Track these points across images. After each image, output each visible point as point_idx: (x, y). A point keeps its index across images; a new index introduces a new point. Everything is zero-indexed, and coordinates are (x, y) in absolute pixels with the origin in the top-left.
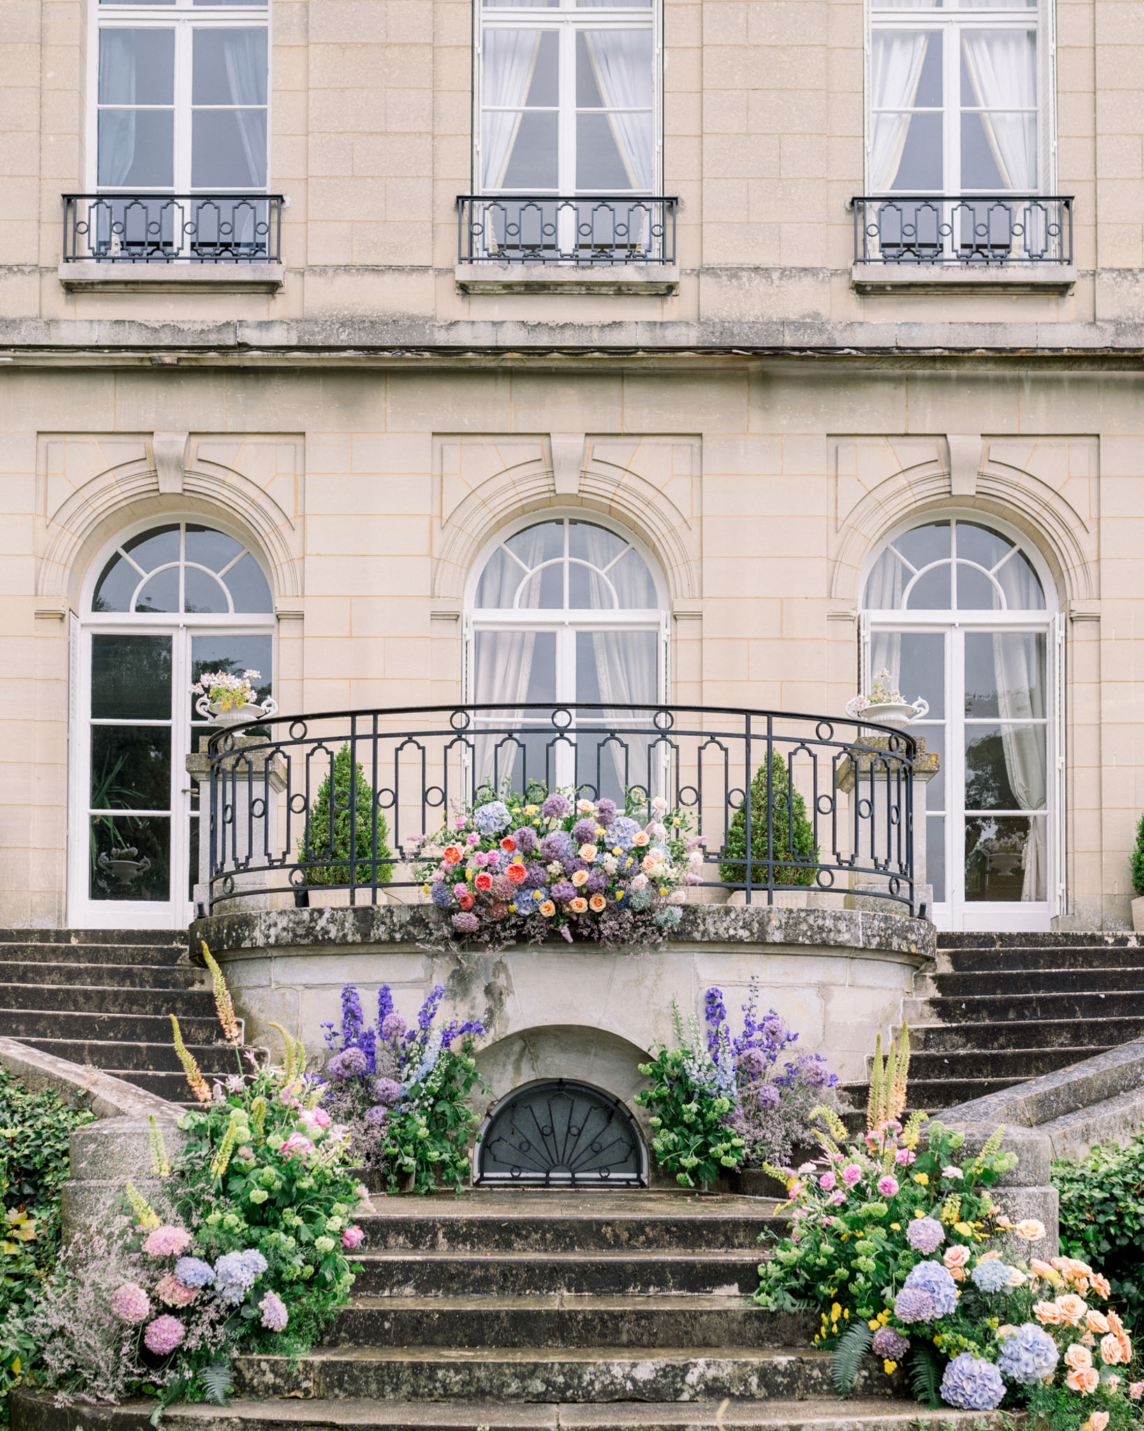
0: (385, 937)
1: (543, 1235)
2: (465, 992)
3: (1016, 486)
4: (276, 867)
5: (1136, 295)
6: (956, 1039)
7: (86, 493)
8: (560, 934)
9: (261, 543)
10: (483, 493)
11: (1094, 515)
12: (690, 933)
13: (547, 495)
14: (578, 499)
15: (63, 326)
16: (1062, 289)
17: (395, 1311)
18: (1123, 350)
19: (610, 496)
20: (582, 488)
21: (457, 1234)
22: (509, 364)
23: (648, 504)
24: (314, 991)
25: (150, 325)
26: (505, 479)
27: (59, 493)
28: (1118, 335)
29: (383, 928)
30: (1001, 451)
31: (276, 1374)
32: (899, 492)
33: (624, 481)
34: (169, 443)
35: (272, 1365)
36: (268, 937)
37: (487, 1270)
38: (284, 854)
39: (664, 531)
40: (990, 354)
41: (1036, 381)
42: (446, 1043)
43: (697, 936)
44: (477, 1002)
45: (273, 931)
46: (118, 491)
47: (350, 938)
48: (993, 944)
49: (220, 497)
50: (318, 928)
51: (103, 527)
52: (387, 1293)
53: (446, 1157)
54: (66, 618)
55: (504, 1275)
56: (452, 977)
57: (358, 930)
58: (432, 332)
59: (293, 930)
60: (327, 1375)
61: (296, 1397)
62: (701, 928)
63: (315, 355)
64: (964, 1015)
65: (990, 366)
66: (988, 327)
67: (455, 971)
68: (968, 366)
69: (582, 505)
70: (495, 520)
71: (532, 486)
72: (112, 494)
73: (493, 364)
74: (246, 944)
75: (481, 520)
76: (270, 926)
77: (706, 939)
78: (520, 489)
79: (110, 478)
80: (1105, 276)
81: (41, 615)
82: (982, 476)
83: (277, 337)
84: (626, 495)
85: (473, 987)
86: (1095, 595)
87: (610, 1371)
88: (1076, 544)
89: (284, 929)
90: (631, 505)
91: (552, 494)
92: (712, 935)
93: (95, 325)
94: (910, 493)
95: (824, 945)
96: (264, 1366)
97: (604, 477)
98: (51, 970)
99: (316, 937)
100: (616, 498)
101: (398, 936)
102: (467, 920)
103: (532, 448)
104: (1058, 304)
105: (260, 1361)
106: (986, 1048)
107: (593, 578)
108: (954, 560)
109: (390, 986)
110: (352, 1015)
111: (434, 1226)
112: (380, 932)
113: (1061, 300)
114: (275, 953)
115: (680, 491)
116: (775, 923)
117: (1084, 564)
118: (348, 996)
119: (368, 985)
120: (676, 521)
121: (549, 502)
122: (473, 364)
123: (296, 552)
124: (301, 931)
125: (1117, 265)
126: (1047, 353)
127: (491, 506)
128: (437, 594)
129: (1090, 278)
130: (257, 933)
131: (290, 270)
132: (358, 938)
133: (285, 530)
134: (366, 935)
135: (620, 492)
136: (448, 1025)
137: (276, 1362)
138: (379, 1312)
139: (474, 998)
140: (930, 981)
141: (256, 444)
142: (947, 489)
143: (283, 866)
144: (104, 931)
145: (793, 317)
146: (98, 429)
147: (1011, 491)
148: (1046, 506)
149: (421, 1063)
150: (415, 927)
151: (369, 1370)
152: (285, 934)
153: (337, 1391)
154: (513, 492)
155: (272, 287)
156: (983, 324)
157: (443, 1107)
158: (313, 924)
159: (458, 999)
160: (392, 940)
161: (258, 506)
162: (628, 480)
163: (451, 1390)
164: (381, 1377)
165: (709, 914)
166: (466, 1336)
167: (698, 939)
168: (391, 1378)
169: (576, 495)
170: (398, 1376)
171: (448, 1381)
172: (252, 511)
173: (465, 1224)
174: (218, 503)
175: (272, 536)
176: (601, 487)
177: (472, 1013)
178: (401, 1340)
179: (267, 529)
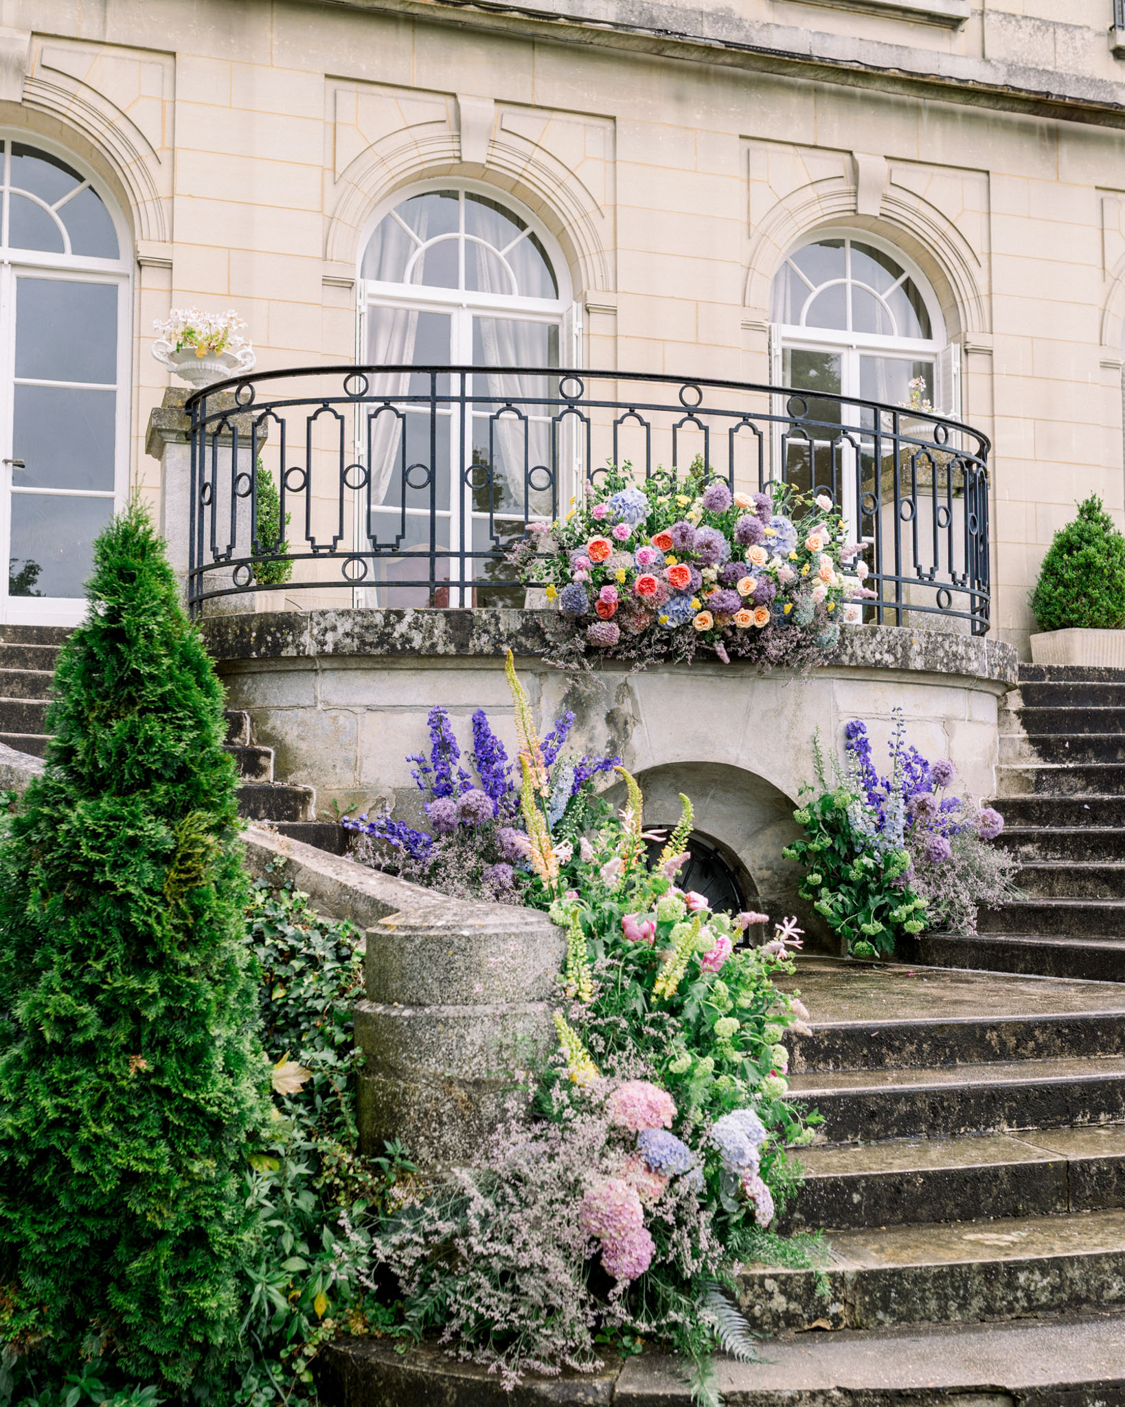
0: (488, 649)
1: (920, 1046)
2: (582, 720)
3: (916, 213)
4: (324, 556)
5: (1019, 40)
6: (1074, 781)
8: (715, 652)
9: (119, 174)
11: (986, 250)
13: (451, 161)
14: (482, 171)
16: (953, 23)
17: (866, 1177)
18: (1020, 90)
19: (520, 171)
20: (489, 158)
21: (817, 1049)
23: (561, 185)
28: (1010, 76)
29: (485, 638)
30: (903, 175)
31: (790, 1297)
32: (809, 204)
33: (535, 156)
34: (9, 40)
35: (783, 1283)
36: (323, 643)
37: (914, 1103)
38: (336, 539)
39: (577, 216)
40: (903, 75)
41: (933, 111)
43: (845, 659)
44: (596, 732)
45: (330, 637)
47: (440, 649)
48: (1042, 677)
49: (70, 114)
50: (396, 635)
55: (933, 1109)
56: (565, 700)
57: (451, 639)
59: (360, 637)
60: (866, 1292)
61: (819, 1329)
62: (849, 651)
64: (1068, 755)
65: (898, 88)
66: (894, 49)
67: (568, 694)
68: (878, 85)
69: (482, 178)
71: (436, 149)
73: (398, 7)
74: (290, 651)
75: (379, 179)
76: (326, 630)
77: (853, 664)
78: (423, 150)
80: (992, 17)
82: (886, 198)
84: (535, 172)
85: (592, 714)
86: (988, 330)
88: (970, 276)
89: (347, 635)
90: (541, 183)
91: (457, 161)
92: (860, 659)
94: (818, 207)
95: (958, 675)
96: (770, 1284)
97: (514, 149)
99: (393, 646)
100: (526, 174)
101: (506, 649)
102: (604, 631)
103: (435, 108)
104: (950, 38)
105: (762, 1278)
106: (1110, 791)
108: (849, 281)
109: (484, 710)
110: (444, 746)
112: (482, 643)
113: (953, 34)
114: (326, 665)
115: (594, 175)
116: (916, 647)
117: (978, 297)
118: (437, 721)
119: (459, 709)
120: (589, 207)
121: (448, 170)
122: (377, 4)
123: (163, 190)
124: (370, 638)
125: (1002, 9)
126: (954, 83)
127: (391, 164)
128: (329, 257)
129: (978, 18)
130: (306, 638)
132: (452, 649)
133: (150, 161)
134: (462, 646)
135: (530, 168)
136: (578, 761)
137: (789, 1277)
138: (845, 1179)
139: (593, 728)
140: (1014, 716)
141: (116, 58)
142: (853, 207)
143: (333, 555)
144: (39, 629)
145: (706, 9)
147: (911, 217)
148: (943, 236)
150: (527, 638)
151: (926, 1280)
152: (348, 640)
153: (880, 1315)
154: (415, 153)
156: (891, 46)
158: (388, 630)
160: (498, 654)
161: (118, 130)
162: (538, 155)
163: (1038, 1300)
164: (943, 1289)
165: (856, 634)
166: (957, 1205)
167: (847, 663)
168: (956, 1289)
169: (483, 166)
170: (965, 1285)
171: (1032, 1288)
172: (108, 135)
173: (827, 1036)
174: (65, 121)
175: (134, 167)
176: (510, 160)
177: (590, 745)
178: (875, 1216)
179: (129, 159)
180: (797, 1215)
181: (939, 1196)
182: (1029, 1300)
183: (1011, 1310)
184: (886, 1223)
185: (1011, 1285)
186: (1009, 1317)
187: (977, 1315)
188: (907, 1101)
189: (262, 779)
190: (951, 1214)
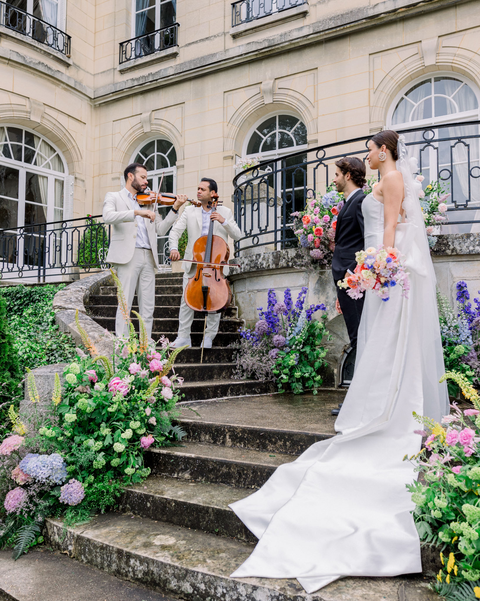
0: (285, 265)
1: (285, 443)
7: (239, 111)
9: (302, 115)
10: (391, 74)
12: (444, 250)
13: (421, 68)
14: (436, 67)
15: (230, 50)
17: (153, 497)
19: (451, 61)
20: (437, 61)
21: (236, 437)
22: (401, 15)
23: (470, 60)
24: (261, 293)
25: (259, 41)
26: (402, 65)
27: (231, 112)
29: (284, 260)
31: (59, 537)
33: (458, 53)
34: (268, 84)
35: (58, 530)
36: (241, 269)
37: (230, 469)
38: (251, 230)
42: (309, 317)
43: (449, 252)
44: (329, 295)
46: (250, 107)
47: (271, 267)
49: (286, 101)
50: (259, 263)
51: (246, 122)
52: (176, 476)
53: (307, 375)
54: (234, 158)
55: (239, 473)
56: (317, 282)
57: (274, 263)
58: (367, 12)
59: (250, 265)
60: (79, 545)
61: (66, 554)
62: (451, 247)
63: (318, 34)
67: (318, 280)
69: (439, 70)
70: (397, 85)
71: (414, 65)
72: (248, 109)
73: (393, 17)
75: (391, 85)
77: (454, 253)
78: (408, 68)
79: (248, 103)
81: (225, 158)
83: (305, 32)
84: (458, 59)
85: (328, 287)
87: (237, 589)
89: (247, 265)
90: (461, 63)
91: (424, 67)
92: (458, 251)
93: (241, 47)
96: (55, 529)
97: (447, 53)
98: (167, 288)
99: (258, 267)
100: (454, 61)
101: (290, 264)
102: (318, 253)
103: (412, 50)
105: (54, 525)
107: (448, 102)
109: (290, 289)
110: (271, 303)
111: (224, 430)
112: (283, 263)
118: (271, 294)
119: (280, 289)
121: (423, 72)
122: (385, 20)
123: (315, 116)
124: (253, 265)
127: (395, 79)
128: (372, 121)
131: (311, 5)
132: (274, 266)
133: (311, 109)
134: (277, 265)
135: (456, 58)
136: (309, 307)
137: (60, 528)
138: (145, 495)
139: (328, 293)
141: (299, 77)
143: (251, 236)
146: (244, 86)
149: (296, 326)
150: (298, 259)
151: (97, 548)
152: (247, 267)
154: (405, 70)
155: (304, 14)
157: (308, 349)
158: (257, 261)
159: (320, 294)
160: (288, 267)
161: (301, 101)
162: (459, 51)
163: (137, 575)
164: (103, 554)
165: (456, 239)
166: (190, 521)
167: (450, 254)
168: (108, 556)
169: (435, 65)
170: (111, 556)
171: (135, 569)
172: (298, 103)
173: (241, 431)
174: (286, 103)
175: (306, 112)
176: (446, 58)
177: (327, 300)
178: (155, 516)
179: (304, 109)
180: (128, 506)
181: (182, 514)
182: (134, 574)
183: (127, 576)
184: (159, 520)
185: (127, 563)
186: (125, 578)
187: (114, 572)
188: (227, 467)
189: (234, 317)
190: (187, 524)
